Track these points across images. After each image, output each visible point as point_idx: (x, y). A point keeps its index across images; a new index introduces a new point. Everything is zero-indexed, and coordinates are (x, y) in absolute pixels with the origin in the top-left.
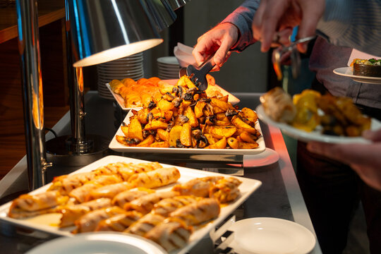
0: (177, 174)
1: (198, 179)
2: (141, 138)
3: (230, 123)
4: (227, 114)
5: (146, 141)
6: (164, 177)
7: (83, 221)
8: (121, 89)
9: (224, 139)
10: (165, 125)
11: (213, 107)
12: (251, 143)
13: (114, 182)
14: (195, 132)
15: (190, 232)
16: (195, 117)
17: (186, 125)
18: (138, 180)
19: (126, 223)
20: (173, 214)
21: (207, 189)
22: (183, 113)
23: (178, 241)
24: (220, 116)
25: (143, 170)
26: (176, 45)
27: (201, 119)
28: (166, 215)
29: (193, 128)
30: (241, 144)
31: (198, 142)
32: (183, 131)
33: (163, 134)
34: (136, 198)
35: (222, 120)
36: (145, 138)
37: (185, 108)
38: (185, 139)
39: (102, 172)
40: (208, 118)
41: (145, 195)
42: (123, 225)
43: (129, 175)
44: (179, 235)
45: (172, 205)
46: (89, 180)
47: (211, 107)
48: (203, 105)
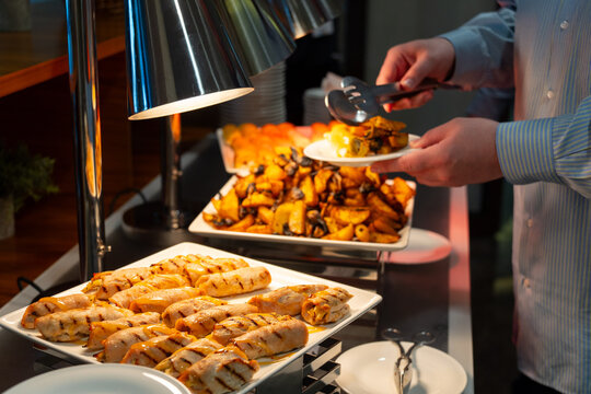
0: (266, 276)
1: (288, 288)
2: (236, 218)
3: (365, 202)
4: (361, 189)
5: (242, 224)
6: (245, 280)
7: (111, 341)
8: (234, 141)
9: (350, 226)
10: (271, 202)
11: (342, 177)
12: (389, 234)
13: (177, 285)
14: (311, 214)
15: (252, 368)
16: (314, 192)
17: (299, 203)
18: (207, 283)
19: (167, 349)
20: (237, 339)
21: (300, 304)
22: (299, 186)
23: (231, 380)
24: (351, 192)
25: (220, 268)
26: (326, 77)
27: (323, 196)
28: (225, 341)
29: (309, 207)
30: (375, 234)
31: (314, 229)
32: (294, 213)
33: (266, 214)
34: (196, 312)
35: (353, 197)
36: (241, 219)
37: (302, 178)
38: (296, 223)
39: (161, 269)
40: (332, 194)
41: (210, 306)
42: (164, 351)
43: (199, 276)
44: (234, 372)
45: (241, 325)
46: (142, 279)
47: (339, 178)
48: (328, 174)
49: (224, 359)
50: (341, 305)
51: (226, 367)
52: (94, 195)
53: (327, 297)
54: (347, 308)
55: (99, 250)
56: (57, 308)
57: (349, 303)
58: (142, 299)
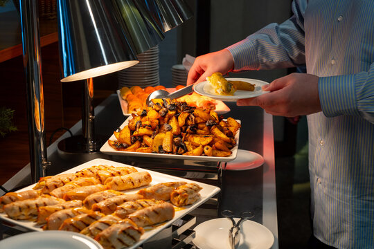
0: (148, 177)
1: (162, 184)
2: (129, 143)
3: (210, 132)
4: (207, 124)
5: (132, 147)
6: (136, 180)
7: (51, 218)
8: (128, 96)
9: (201, 147)
10: (151, 132)
11: (195, 117)
12: (225, 151)
13: (93, 184)
14: (176, 140)
15: (140, 232)
16: (178, 126)
17: (169, 133)
18: (112, 182)
19: (87, 222)
20: (130, 216)
21: (169, 193)
22: (168, 122)
23: (126, 240)
24: (201, 126)
25: (119, 173)
26: (185, 56)
27: (183, 128)
28: (123, 217)
29: (175, 136)
30: (216, 151)
31: (178, 149)
32: (165, 139)
33: (148, 140)
34: (104, 199)
35: (202, 129)
36: (132, 144)
37: (170, 118)
38: (167, 145)
39: (83, 174)
40: (189, 127)
41: (113, 196)
42: (85, 224)
43: (106, 178)
44: (129, 235)
45: (133, 207)
46: (71, 181)
47: (193, 117)
48: (186, 115)
49: (123, 227)
50: (195, 194)
51: (124, 232)
52: (40, 131)
53: (185, 189)
54: (199, 196)
55: (43, 165)
56: (17, 199)
57: (200, 192)
58: (70, 193)
